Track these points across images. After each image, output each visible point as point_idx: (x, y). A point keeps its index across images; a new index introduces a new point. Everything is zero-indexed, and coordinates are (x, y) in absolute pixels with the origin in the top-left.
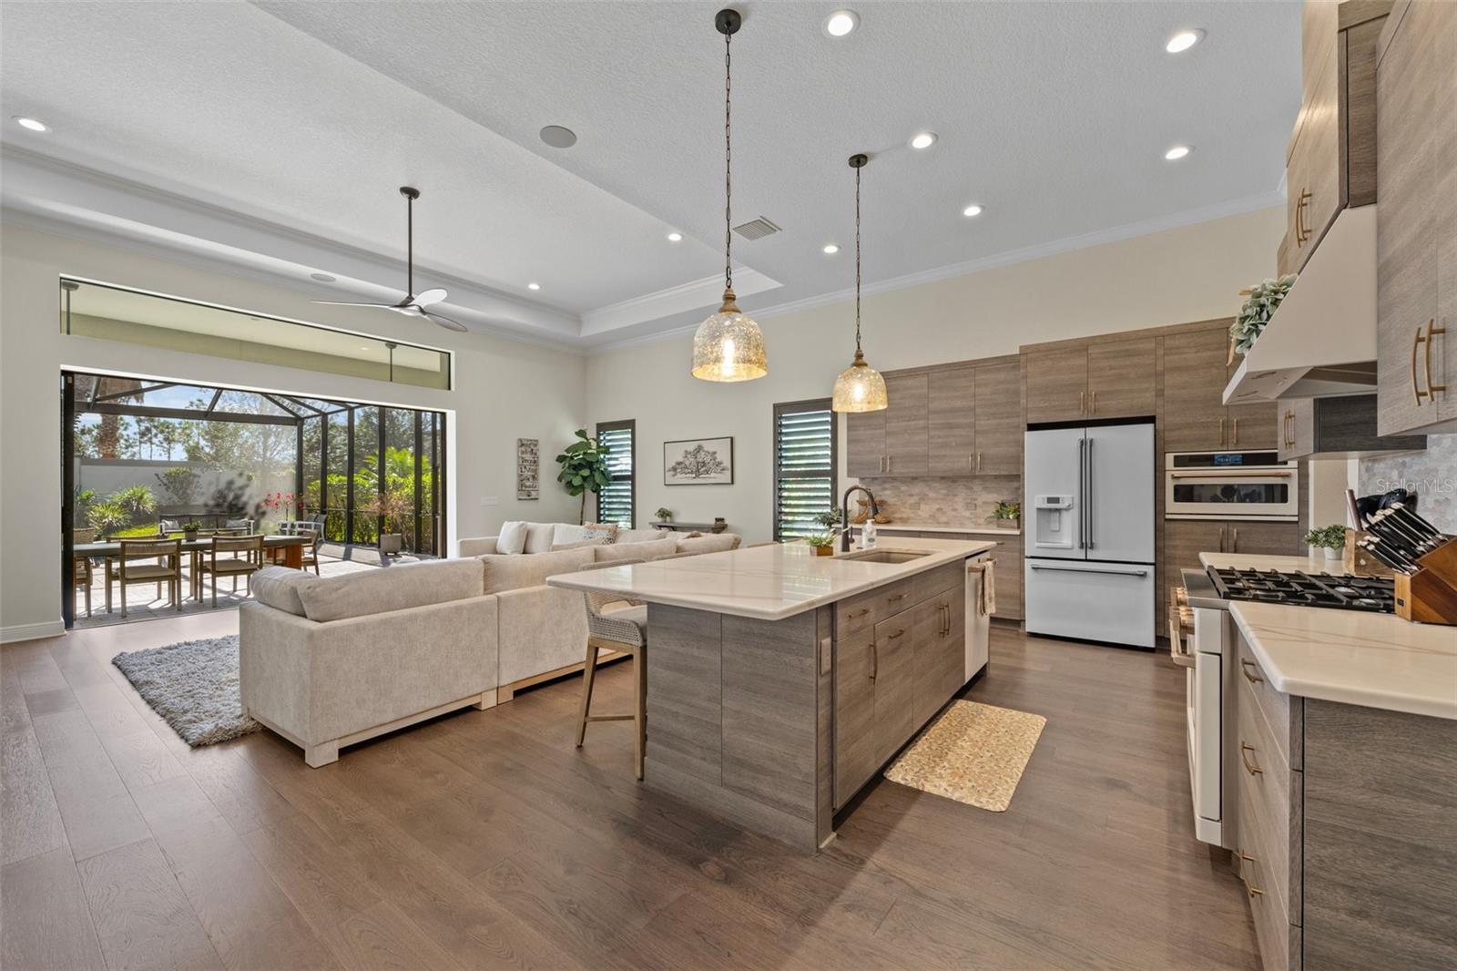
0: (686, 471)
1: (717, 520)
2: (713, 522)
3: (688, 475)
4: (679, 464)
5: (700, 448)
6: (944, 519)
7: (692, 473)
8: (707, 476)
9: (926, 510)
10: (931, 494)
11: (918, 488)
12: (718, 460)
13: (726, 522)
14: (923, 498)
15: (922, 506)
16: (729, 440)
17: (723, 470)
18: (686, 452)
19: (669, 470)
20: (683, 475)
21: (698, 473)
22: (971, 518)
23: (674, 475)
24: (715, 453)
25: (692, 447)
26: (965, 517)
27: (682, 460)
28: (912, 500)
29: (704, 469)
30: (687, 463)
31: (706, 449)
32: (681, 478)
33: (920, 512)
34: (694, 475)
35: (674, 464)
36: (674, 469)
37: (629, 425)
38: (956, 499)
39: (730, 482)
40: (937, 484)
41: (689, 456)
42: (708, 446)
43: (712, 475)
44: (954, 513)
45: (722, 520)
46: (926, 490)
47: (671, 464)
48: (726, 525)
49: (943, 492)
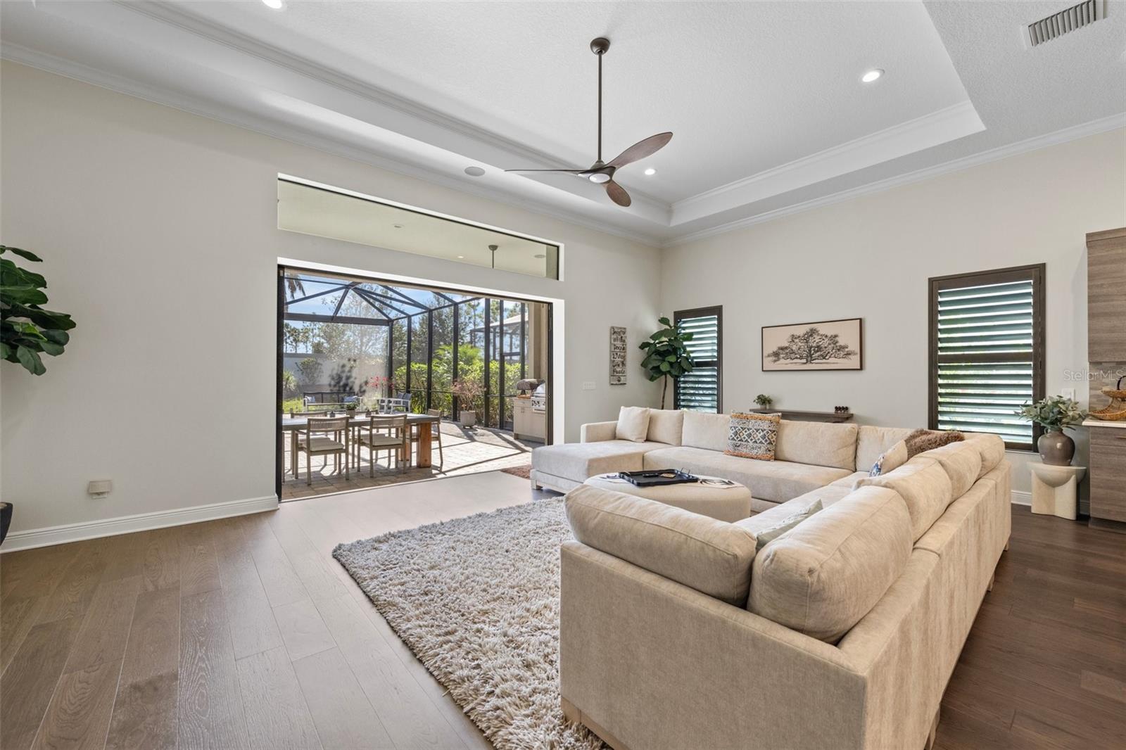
0: (793, 356)
1: (837, 409)
2: (832, 411)
3: (796, 361)
4: (782, 349)
5: (812, 332)
7: (801, 358)
8: (824, 361)
12: (841, 342)
13: (852, 411)
16: (859, 321)
17: (848, 354)
18: (793, 335)
19: (769, 356)
20: (789, 361)
21: (810, 358)
23: (775, 361)
24: (836, 336)
25: (801, 331)
27: (786, 344)
29: (819, 353)
30: (794, 348)
31: (821, 332)
32: (783, 363)
34: (804, 361)
35: (775, 349)
36: (776, 354)
37: (717, 311)
39: (859, 368)
41: (797, 340)
42: (824, 329)
43: (832, 360)
45: (847, 408)
47: (771, 348)
48: (852, 415)
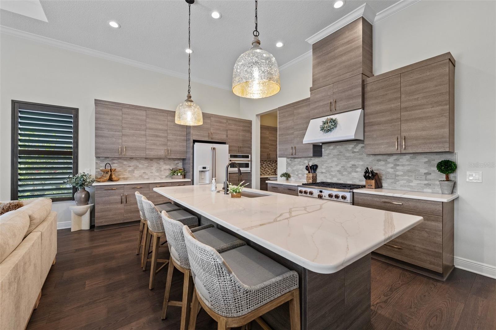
6: (147, 177)
9: (137, 173)
10: (140, 166)
11: (134, 163)
14: (136, 168)
15: (135, 172)
22: (159, 176)
26: (156, 176)
28: (130, 169)
33: (134, 174)
38: (152, 168)
40: (143, 161)
44: (151, 174)
46: (138, 164)
49: (147, 165)
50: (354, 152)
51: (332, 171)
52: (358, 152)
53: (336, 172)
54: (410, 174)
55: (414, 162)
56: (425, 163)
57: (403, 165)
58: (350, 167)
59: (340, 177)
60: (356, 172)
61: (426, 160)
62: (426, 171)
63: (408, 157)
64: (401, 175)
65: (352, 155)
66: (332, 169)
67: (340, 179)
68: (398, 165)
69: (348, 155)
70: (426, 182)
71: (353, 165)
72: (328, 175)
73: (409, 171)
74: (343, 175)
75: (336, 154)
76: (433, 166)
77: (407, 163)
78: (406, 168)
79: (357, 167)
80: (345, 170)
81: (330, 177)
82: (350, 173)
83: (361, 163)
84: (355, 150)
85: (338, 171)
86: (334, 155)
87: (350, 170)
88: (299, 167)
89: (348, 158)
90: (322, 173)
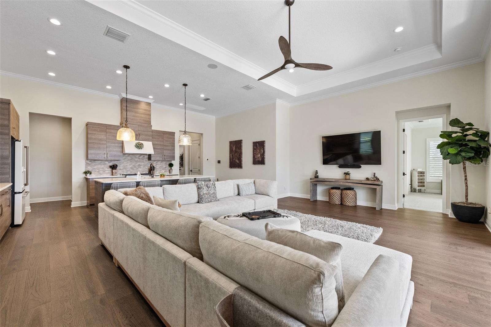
50: (139, 159)
51: (127, 168)
52: (141, 159)
53: (130, 169)
54: (161, 168)
55: (162, 163)
56: (165, 164)
57: (159, 165)
58: (138, 166)
59: (132, 171)
60: (141, 168)
61: (165, 163)
62: (165, 167)
63: (160, 162)
64: (158, 169)
65: (139, 160)
66: (127, 167)
67: (132, 172)
68: (157, 165)
69: (136, 160)
70: (165, 170)
71: (139, 165)
72: (124, 170)
73: (161, 167)
74: (134, 170)
75: (129, 159)
76: (167, 165)
77: (159, 164)
78: (160, 166)
79: (141, 166)
80: (135, 167)
81: (126, 171)
82: (138, 169)
83: (143, 164)
84: (140, 158)
85: (131, 168)
86: (128, 160)
87: (137, 167)
88: (99, 166)
89: (137, 162)
90: (120, 169)
